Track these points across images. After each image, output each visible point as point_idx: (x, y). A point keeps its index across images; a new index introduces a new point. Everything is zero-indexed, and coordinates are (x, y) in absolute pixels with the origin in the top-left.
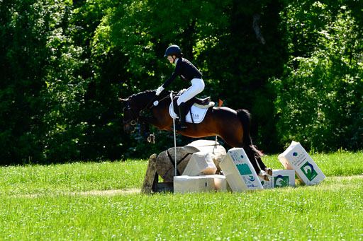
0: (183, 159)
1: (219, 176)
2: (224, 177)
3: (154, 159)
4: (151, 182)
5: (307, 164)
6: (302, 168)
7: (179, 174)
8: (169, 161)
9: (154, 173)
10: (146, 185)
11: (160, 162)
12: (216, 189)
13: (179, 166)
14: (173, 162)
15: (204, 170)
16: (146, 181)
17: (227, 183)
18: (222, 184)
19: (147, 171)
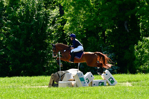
0: (63, 75)
1: (74, 81)
2: (75, 82)
3: (53, 75)
4: (52, 83)
5: (111, 78)
6: (109, 80)
7: (61, 81)
8: (58, 76)
9: (53, 80)
10: (50, 84)
11: (55, 76)
12: (73, 86)
13: (61, 78)
14: (59, 76)
15: (69, 79)
16: (50, 83)
17: (76, 84)
18: (75, 84)
19: (50, 79)
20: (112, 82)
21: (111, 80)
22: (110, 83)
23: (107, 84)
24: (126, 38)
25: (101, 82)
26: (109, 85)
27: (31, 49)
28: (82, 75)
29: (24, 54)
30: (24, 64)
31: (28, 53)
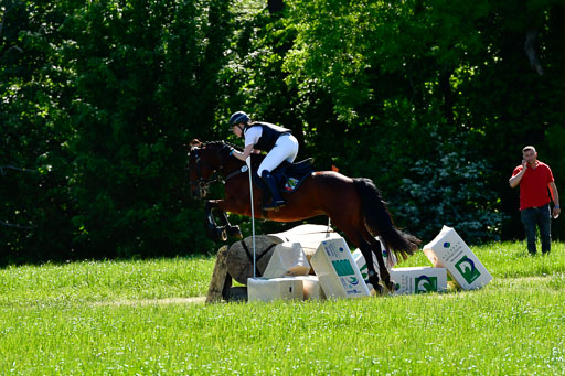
1: (311, 277)
2: (315, 278)
3: (224, 253)
4: (220, 286)
5: (465, 259)
6: (457, 266)
7: (259, 275)
8: (245, 255)
9: (224, 273)
10: (213, 290)
11: (232, 258)
13: (258, 264)
14: (250, 257)
15: (290, 268)
16: (214, 285)
17: (321, 288)
18: (314, 288)
19: (215, 270)
20: (472, 274)
21: (467, 268)
22: (462, 281)
23: (449, 286)
24: (532, 98)
25: (423, 277)
26: (459, 288)
27: (157, 150)
28: (341, 250)
29: (132, 172)
30: (130, 212)
31: (147, 168)
